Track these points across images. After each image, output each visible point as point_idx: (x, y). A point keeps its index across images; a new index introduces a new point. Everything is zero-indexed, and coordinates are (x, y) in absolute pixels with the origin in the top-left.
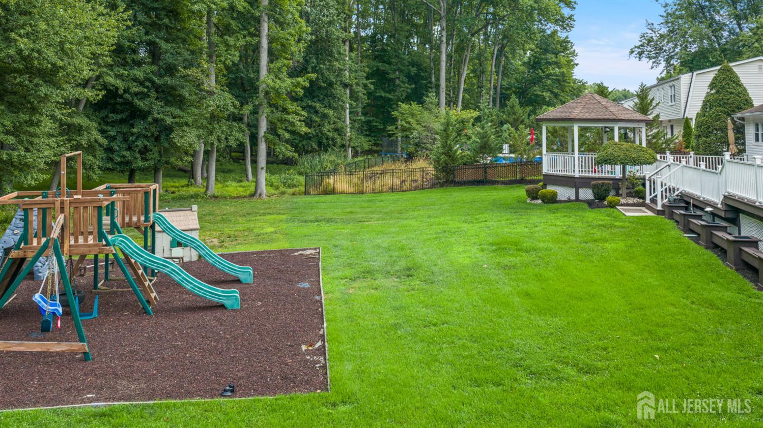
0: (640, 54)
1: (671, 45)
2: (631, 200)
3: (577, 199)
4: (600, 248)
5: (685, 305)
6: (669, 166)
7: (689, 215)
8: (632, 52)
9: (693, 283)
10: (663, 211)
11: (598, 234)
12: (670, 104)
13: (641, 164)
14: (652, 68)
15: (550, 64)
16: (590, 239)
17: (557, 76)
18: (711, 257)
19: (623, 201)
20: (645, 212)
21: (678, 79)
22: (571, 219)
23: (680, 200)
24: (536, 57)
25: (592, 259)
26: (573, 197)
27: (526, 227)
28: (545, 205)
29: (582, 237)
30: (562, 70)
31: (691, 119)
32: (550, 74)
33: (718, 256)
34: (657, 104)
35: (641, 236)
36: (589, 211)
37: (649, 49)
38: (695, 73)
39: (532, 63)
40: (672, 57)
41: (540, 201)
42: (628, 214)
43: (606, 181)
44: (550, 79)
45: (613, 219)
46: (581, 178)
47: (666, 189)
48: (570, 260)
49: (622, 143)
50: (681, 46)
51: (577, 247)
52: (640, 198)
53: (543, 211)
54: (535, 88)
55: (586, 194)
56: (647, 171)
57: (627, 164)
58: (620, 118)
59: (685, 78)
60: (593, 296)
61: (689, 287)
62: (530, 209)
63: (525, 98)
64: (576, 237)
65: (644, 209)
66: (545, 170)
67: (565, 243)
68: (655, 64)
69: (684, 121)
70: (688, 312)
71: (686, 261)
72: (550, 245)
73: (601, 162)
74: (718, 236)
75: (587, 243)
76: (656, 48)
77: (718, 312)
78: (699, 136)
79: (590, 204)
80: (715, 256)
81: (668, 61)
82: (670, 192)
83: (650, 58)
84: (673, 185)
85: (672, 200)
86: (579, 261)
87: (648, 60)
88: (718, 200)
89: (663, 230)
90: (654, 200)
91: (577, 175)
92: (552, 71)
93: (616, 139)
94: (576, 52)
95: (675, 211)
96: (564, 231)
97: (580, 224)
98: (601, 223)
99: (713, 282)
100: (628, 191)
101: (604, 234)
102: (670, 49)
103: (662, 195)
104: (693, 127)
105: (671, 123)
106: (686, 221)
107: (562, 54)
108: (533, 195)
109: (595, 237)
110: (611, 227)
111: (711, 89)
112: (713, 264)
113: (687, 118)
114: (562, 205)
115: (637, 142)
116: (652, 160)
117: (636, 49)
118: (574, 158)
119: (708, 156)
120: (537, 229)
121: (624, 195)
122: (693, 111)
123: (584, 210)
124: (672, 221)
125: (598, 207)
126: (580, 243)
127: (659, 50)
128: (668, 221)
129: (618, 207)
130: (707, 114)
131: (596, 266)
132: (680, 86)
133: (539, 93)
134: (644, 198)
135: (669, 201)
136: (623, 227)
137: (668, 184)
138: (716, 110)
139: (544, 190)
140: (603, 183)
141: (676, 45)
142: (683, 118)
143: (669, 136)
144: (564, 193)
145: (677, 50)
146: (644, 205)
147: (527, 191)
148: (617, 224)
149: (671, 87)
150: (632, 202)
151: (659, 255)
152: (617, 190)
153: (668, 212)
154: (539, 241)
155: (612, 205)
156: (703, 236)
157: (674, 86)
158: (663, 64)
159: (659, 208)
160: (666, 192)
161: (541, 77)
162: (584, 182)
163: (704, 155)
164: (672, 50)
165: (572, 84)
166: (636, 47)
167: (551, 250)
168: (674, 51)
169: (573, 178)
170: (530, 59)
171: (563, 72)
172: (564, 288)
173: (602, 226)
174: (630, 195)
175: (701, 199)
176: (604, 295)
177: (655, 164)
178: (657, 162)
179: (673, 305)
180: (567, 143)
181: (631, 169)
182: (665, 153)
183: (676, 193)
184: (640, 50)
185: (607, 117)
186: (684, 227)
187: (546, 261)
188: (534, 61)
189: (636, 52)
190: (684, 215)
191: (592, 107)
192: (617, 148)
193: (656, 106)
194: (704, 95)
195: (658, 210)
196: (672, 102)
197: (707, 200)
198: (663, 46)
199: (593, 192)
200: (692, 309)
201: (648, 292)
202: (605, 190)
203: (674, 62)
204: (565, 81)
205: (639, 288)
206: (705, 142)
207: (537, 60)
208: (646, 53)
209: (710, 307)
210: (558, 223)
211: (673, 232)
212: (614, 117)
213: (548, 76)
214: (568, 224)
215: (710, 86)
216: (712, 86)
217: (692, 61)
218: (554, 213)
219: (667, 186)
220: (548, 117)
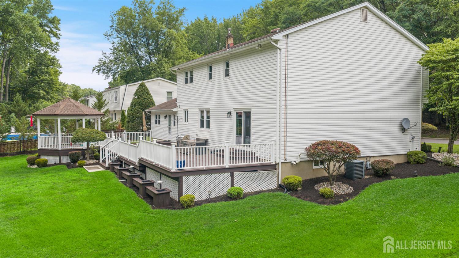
0: (99, 71)
1: (116, 66)
2: (92, 161)
3: (60, 163)
4: (73, 195)
5: (118, 224)
6: (113, 141)
7: (122, 169)
8: (94, 69)
9: (122, 210)
10: (109, 167)
11: (72, 186)
12: (115, 102)
13: (98, 141)
14: (105, 79)
15: (43, 73)
16: (67, 190)
17: (48, 80)
18: (132, 192)
19: (87, 162)
20: (99, 168)
21: (119, 88)
22: (56, 178)
23: (118, 160)
24: (33, 68)
25: (68, 204)
26: (58, 162)
27: (27, 187)
28: (40, 168)
29: (62, 190)
30: (51, 77)
31: (125, 110)
32: (44, 80)
33: (135, 191)
34: (108, 103)
35: (96, 185)
36: (68, 171)
37: (104, 68)
38: (128, 85)
39: (31, 72)
40: (116, 73)
41: (36, 166)
42: (90, 171)
43: (77, 151)
44: (43, 82)
45: (81, 175)
46: (62, 150)
47: (110, 154)
48: (54, 207)
49: (87, 129)
50: (121, 67)
51: (59, 197)
52: (97, 159)
53: (38, 173)
54: (33, 88)
55: (66, 159)
56: (101, 144)
57: (90, 141)
58: (86, 114)
59: (122, 88)
60: (68, 229)
61: (120, 213)
62: (30, 172)
63: (27, 94)
64: (59, 190)
65: (98, 166)
66: (39, 147)
67: (52, 194)
68: (107, 77)
69: (122, 111)
70: (119, 228)
71: (120, 197)
72: (42, 198)
73: (74, 141)
74: (136, 181)
75: (65, 193)
76: (108, 68)
77: (134, 225)
78: (129, 122)
79: (68, 165)
80: (134, 191)
81: (114, 75)
82: (113, 156)
83: (104, 73)
84: (115, 152)
85: (113, 160)
86: (60, 206)
87: (103, 74)
88: (136, 161)
89: (108, 179)
90: (104, 161)
91: (60, 149)
92: (44, 78)
93: (84, 127)
94: (61, 65)
95: (115, 167)
96: (51, 187)
97: (61, 181)
98: (74, 178)
99: (132, 208)
100: (90, 155)
101: (75, 186)
102: (115, 69)
103: (108, 157)
104: (126, 115)
105: (115, 112)
106: (120, 173)
107: (51, 67)
108: (31, 162)
109: (71, 189)
110: (80, 181)
111: (135, 96)
112: (133, 197)
113: (123, 110)
114: (51, 168)
115: (96, 128)
116: (104, 138)
117: (97, 68)
118: (58, 138)
119: (133, 133)
120: (34, 187)
121: (88, 158)
122: (126, 106)
123: (64, 170)
124: (113, 173)
125: (73, 167)
126: (61, 194)
127: (109, 69)
128: (111, 173)
129: (84, 167)
130: (133, 110)
131: (70, 208)
132: (119, 92)
133: (36, 91)
134: (99, 159)
135: (112, 161)
136: (86, 180)
137: (112, 151)
138: (137, 108)
139: (39, 160)
140: (76, 153)
141: (118, 66)
142: (121, 110)
143: (114, 121)
144: (51, 160)
145: (119, 70)
146: (98, 164)
147: (27, 160)
148: (84, 178)
149: (115, 92)
150: (92, 163)
151: (106, 195)
152: (84, 155)
153: (111, 168)
154: (35, 196)
155: (81, 166)
156: (129, 180)
157: (117, 92)
158: (111, 77)
159: (107, 166)
160: (110, 156)
161: (37, 81)
162: (65, 152)
163: (131, 132)
164: (116, 69)
165: (58, 86)
166: (96, 66)
167: (42, 201)
168: (117, 70)
169: (57, 150)
170: (29, 69)
171: (52, 79)
172: (50, 227)
173: (75, 180)
174: (91, 158)
175: (128, 160)
176: (75, 226)
177: (105, 140)
178: (106, 139)
179: (112, 225)
180: (54, 127)
181: (92, 144)
182: (111, 132)
183: (116, 157)
184: (99, 69)
185: (79, 113)
186: (119, 176)
187: (39, 209)
188: (32, 70)
189: (96, 70)
190: (120, 170)
191: (69, 107)
192: (84, 132)
193: (107, 104)
194: (132, 99)
195: (106, 167)
196: (115, 100)
197: (131, 161)
198: (111, 67)
199: (70, 158)
200: (121, 226)
201: (99, 220)
202: (77, 156)
203: (117, 76)
204: (54, 84)
205: (94, 218)
206: (132, 125)
207: (34, 70)
208: (102, 70)
209: (130, 223)
210: (48, 181)
211: (115, 180)
212: (83, 113)
213: (42, 81)
214: (54, 181)
215: (135, 94)
216: (136, 94)
217: (127, 76)
218: (45, 174)
219: (111, 153)
220: (41, 113)
